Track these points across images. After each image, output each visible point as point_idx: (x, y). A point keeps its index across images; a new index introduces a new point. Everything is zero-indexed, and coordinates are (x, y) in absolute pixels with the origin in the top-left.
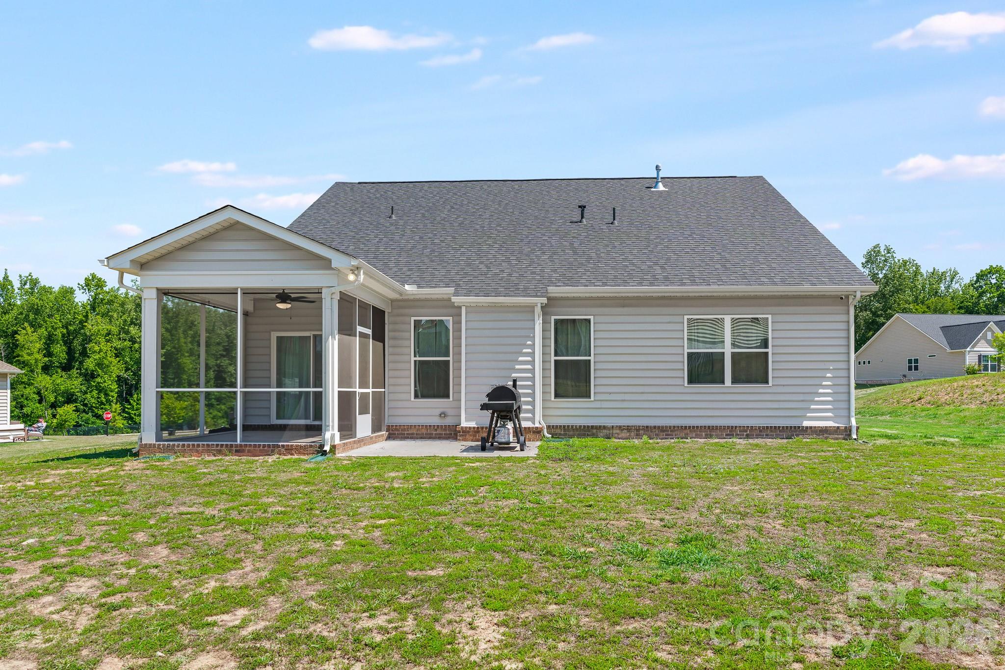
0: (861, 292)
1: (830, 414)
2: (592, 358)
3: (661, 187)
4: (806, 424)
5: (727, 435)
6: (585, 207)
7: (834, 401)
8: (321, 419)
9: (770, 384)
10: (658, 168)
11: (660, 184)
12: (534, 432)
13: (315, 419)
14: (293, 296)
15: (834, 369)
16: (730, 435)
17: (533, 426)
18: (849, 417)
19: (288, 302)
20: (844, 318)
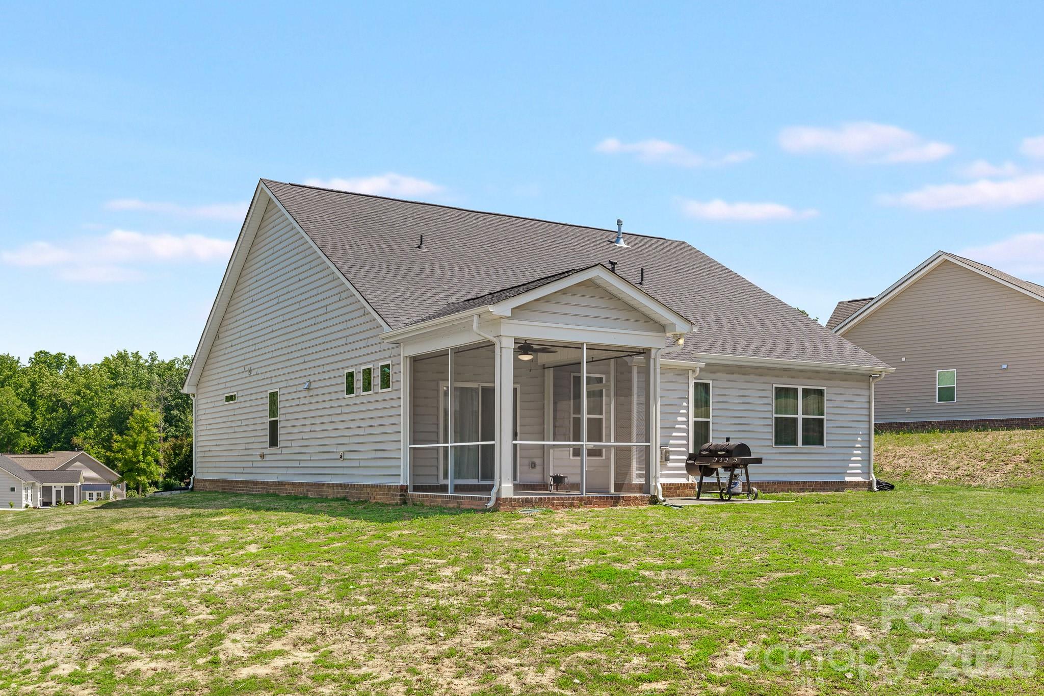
0: (885, 372)
1: (859, 471)
2: (710, 420)
3: (622, 244)
4: (848, 479)
5: (801, 489)
6: (616, 263)
7: (863, 460)
8: (492, 477)
9: (825, 446)
10: (619, 223)
11: (622, 240)
12: (690, 488)
13: (484, 477)
14: (535, 347)
15: (862, 434)
16: (803, 490)
17: (687, 482)
18: (869, 474)
19: (529, 353)
20: (866, 392)
